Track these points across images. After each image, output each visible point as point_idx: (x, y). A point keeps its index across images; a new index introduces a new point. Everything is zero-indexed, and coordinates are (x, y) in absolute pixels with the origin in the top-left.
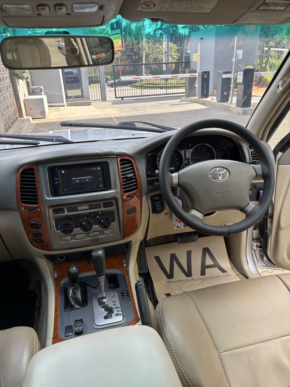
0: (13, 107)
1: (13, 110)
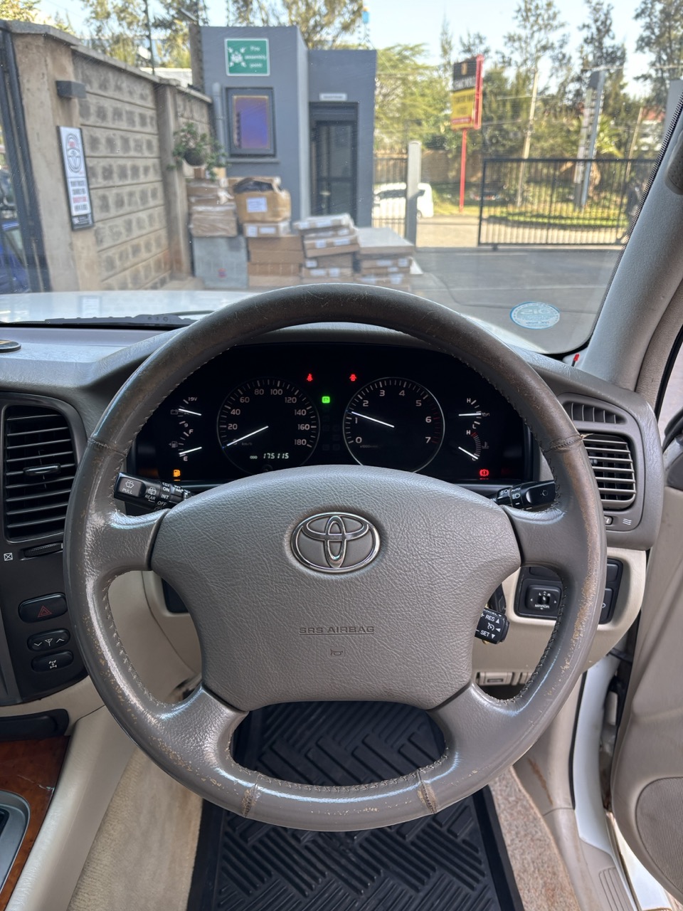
0: (154, 249)
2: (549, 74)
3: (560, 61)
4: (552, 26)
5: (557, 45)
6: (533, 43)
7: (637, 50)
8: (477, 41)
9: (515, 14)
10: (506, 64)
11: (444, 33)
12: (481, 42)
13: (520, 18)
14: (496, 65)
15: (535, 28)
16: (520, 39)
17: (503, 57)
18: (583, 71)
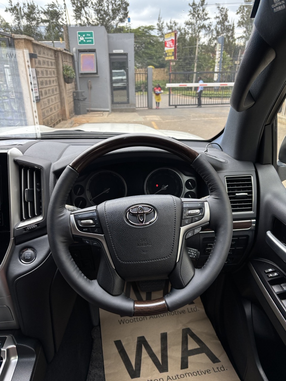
0: (57, 110)
1: (57, 112)
4: (205, 19)
5: (207, 26)
6: (197, 25)
9: (189, 14)
10: (186, 34)
13: (191, 15)
15: (198, 19)
16: (191, 24)
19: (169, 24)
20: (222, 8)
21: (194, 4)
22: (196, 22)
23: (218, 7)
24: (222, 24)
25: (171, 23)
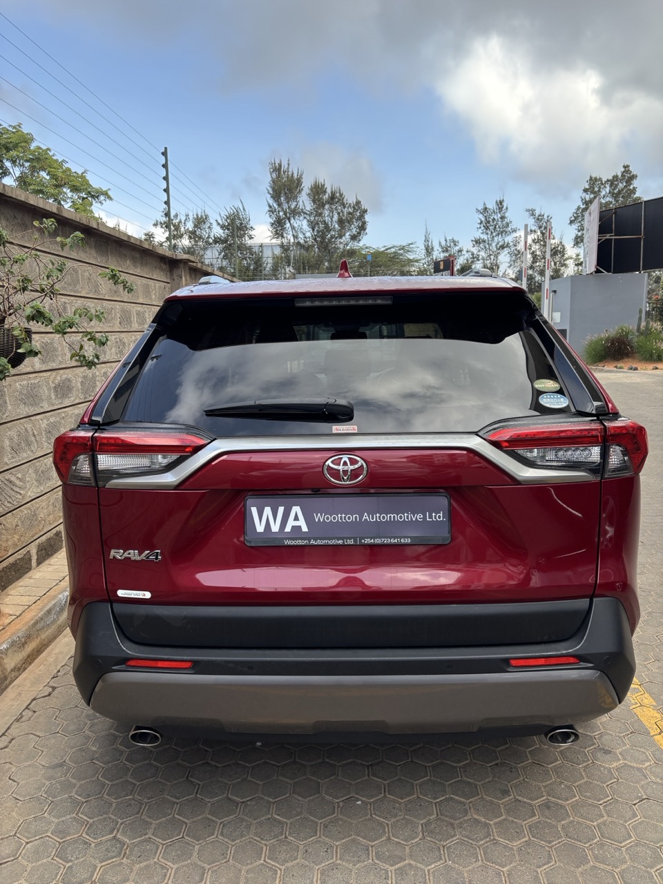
2: (509, 265)
3: (516, 255)
4: (506, 232)
5: (511, 244)
6: (494, 245)
7: (574, 245)
8: (452, 244)
9: (478, 226)
10: (475, 259)
11: (427, 240)
12: (455, 245)
13: (483, 228)
14: (467, 260)
15: (494, 234)
16: (484, 241)
17: (473, 254)
18: (534, 262)
19: (443, 243)
20: (539, 216)
21: (486, 209)
22: (493, 240)
23: (533, 215)
24: (542, 243)
25: (446, 240)
